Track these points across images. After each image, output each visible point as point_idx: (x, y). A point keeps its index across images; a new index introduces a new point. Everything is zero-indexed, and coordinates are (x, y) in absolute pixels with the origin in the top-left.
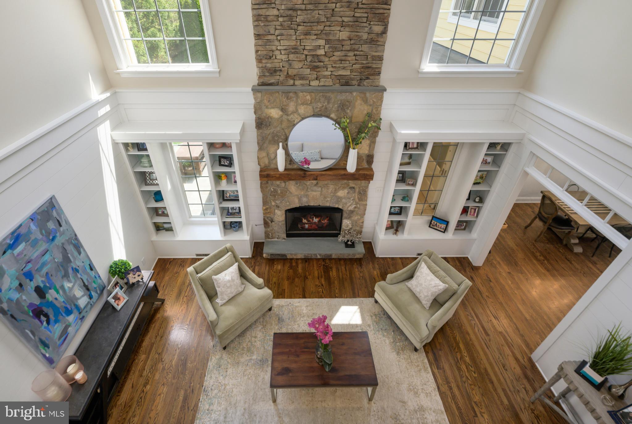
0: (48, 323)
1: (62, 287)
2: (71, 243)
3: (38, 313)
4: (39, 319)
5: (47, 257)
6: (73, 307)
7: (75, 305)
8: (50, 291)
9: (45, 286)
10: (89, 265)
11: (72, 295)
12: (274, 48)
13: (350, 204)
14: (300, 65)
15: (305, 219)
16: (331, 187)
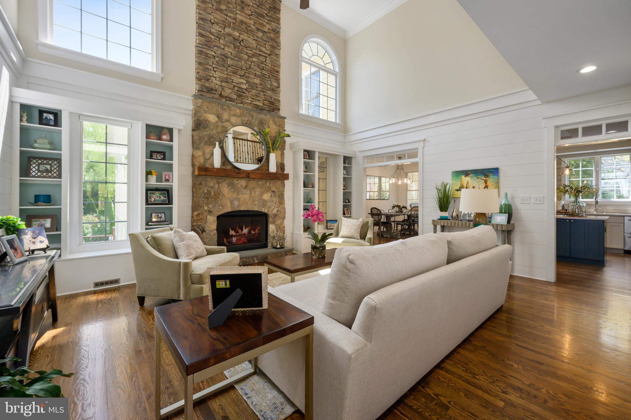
12: (211, 75)
13: (273, 207)
14: (230, 91)
15: (232, 230)
16: (258, 191)
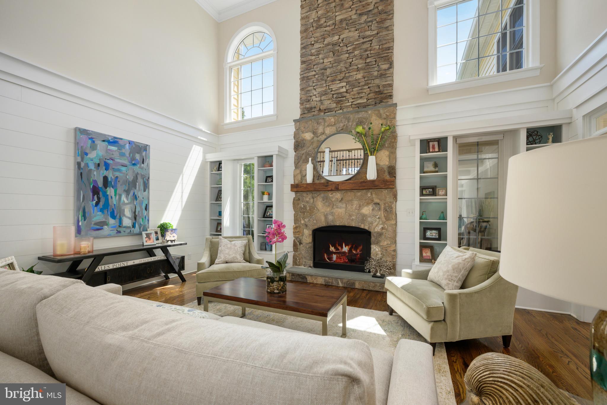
0: (97, 204)
1: (120, 196)
2: (143, 179)
3: (95, 191)
4: (93, 195)
5: (124, 169)
6: (118, 217)
7: (120, 217)
8: (112, 188)
9: (111, 182)
10: (146, 205)
11: (122, 208)
12: (311, 94)
14: (329, 102)
16: (356, 203)
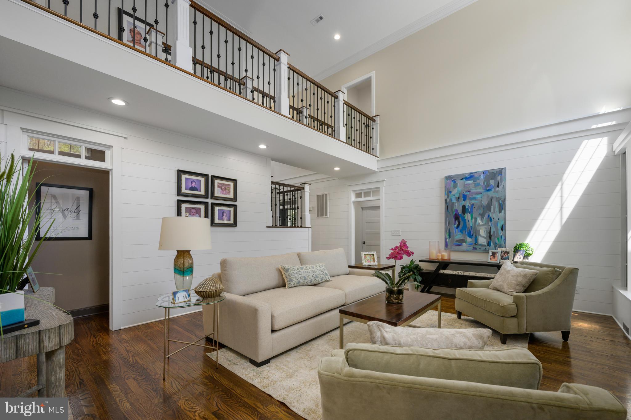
0: (458, 227)
1: (476, 219)
2: (499, 202)
3: (457, 217)
4: (455, 221)
5: (478, 196)
6: (474, 236)
7: (476, 236)
8: (469, 214)
9: (468, 209)
10: (502, 225)
11: (478, 229)
